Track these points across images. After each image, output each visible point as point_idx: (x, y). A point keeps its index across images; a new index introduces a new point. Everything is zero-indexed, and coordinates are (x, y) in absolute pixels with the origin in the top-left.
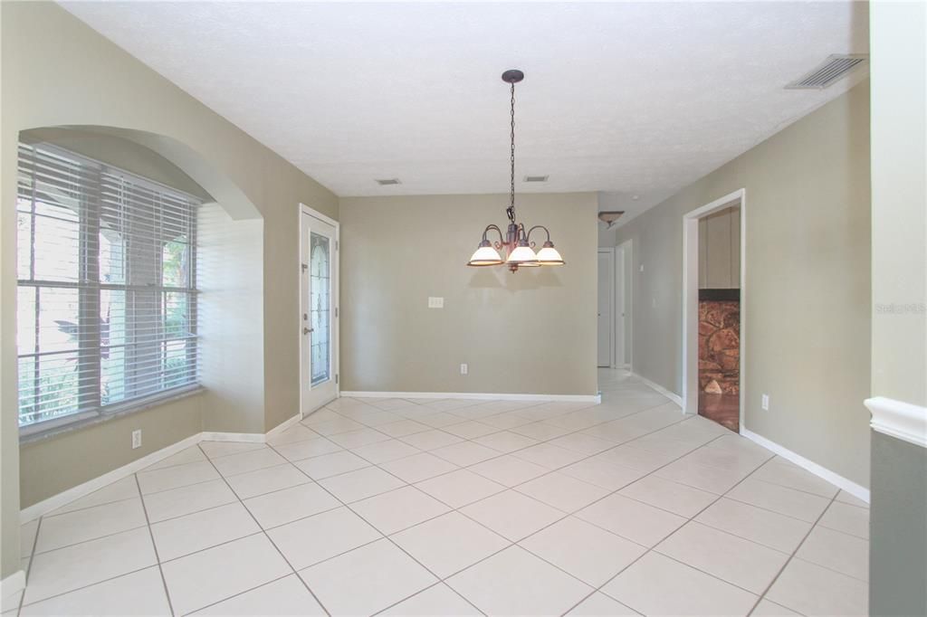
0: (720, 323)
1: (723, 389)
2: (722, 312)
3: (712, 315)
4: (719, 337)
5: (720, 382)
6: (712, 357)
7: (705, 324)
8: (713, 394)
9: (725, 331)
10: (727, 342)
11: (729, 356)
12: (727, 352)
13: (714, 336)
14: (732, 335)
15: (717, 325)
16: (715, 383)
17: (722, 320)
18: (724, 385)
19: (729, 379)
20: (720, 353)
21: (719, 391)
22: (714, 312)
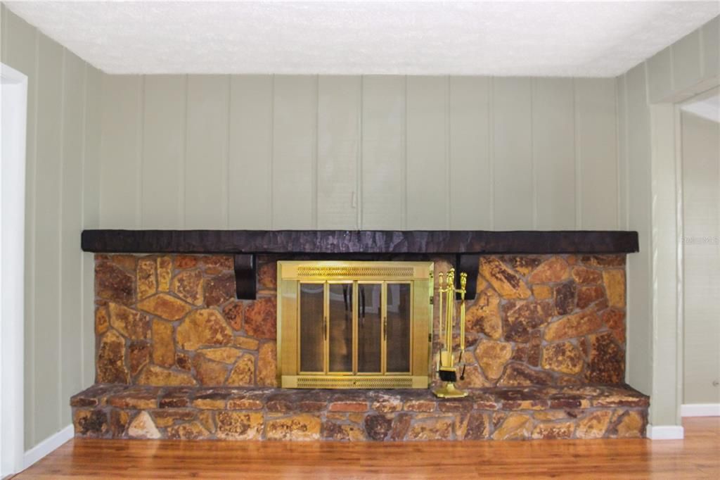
0: (195, 298)
1: (163, 429)
2: (199, 276)
3: (181, 281)
4: (194, 323)
5: (156, 416)
6: (181, 362)
7: (168, 298)
8: (142, 440)
9: (205, 312)
10: (208, 334)
11: (210, 360)
12: (210, 353)
13: (187, 320)
14: (217, 322)
15: (189, 300)
16: (145, 418)
17: (200, 290)
18: (162, 422)
19: (171, 410)
20: (198, 356)
21: (155, 434)
22: (184, 275)
